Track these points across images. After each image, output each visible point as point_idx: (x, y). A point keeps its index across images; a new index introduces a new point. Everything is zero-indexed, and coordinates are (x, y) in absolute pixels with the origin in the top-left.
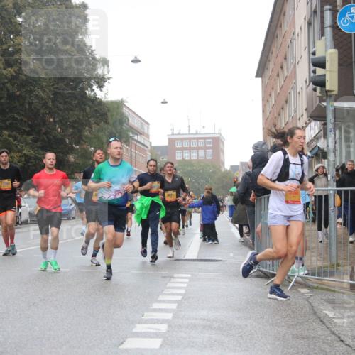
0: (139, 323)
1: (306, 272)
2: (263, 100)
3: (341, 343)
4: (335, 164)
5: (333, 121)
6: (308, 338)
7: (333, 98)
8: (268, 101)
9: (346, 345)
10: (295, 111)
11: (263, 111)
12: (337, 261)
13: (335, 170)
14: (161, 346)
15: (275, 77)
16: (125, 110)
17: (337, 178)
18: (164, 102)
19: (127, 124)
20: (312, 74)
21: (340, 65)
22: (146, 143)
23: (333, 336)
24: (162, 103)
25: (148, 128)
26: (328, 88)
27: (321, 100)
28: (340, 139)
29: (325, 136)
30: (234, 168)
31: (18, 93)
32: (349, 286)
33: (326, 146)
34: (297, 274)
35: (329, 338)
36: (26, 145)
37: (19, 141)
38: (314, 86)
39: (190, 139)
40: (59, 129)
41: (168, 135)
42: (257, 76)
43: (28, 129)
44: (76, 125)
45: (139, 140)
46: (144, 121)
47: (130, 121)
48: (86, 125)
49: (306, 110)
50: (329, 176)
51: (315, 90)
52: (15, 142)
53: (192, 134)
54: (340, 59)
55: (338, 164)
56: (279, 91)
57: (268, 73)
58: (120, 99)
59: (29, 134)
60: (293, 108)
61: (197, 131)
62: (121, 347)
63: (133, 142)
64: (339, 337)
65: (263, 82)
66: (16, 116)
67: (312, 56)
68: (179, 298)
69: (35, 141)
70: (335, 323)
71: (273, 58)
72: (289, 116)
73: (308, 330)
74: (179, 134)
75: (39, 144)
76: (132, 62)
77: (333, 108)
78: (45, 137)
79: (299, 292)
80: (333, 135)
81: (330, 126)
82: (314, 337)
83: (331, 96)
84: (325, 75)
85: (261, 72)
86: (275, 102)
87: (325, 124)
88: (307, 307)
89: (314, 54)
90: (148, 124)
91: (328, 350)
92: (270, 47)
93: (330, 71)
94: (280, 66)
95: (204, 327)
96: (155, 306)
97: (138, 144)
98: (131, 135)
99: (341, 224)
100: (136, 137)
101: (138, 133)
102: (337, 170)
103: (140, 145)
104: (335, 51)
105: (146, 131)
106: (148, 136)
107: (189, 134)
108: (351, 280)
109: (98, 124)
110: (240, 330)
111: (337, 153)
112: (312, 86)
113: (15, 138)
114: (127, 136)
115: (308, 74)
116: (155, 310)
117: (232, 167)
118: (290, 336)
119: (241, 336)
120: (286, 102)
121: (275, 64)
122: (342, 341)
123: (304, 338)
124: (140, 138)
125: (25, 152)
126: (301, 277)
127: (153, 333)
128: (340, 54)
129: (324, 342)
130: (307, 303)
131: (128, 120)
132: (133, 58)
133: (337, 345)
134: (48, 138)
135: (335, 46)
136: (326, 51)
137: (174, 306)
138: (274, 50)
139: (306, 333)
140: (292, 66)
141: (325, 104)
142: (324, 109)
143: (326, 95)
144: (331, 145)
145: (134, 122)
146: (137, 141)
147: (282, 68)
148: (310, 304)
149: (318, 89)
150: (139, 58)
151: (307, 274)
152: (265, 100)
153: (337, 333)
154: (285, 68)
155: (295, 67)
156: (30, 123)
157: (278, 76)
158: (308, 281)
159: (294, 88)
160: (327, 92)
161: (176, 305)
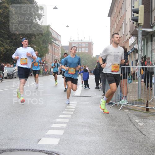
0: (54, 123)
1: (127, 102)
2: (111, 27)
3: (142, 134)
4: (141, 56)
5: (141, 37)
6: (127, 131)
7: (141, 27)
8: (113, 27)
9: (144, 135)
10: (125, 32)
11: (111, 32)
12: (141, 98)
13: (141, 58)
14: (63, 134)
15: (116, 17)
16: (50, 30)
17: (142, 62)
18: (68, 27)
19: (51, 36)
20: (132, 16)
21: (145, 12)
22: (59, 44)
23: (138, 131)
24: (67, 27)
25: (60, 38)
26: (139, 22)
27: (136, 27)
28: (144, 45)
29: (137, 43)
30: (97, 56)
31: (3, 21)
32: (146, 109)
33: (138, 48)
34: (123, 103)
35: (137, 132)
36: (7, 44)
37: (3, 42)
38: (133, 21)
39: (78, 43)
40: (21, 37)
41: (69, 41)
42: (108, 16)
43: (7, 37)
44: (29, 36)
45: (56, 43)
46: (59, 35)
47: (53, 35)
48: (33, 36)
49: (130, 31)
50: (139, 61)
51: (133, 23)
52: (2, 43)
53: (79, 41)
54: (145, 10)
55: (143, 56)
56: (118, 23)
57: (113, 15)
58: (48, 25)
59: (8, 39)
60: (124, 31)
61: (81, 40)
62: (46, 134)
63: (54, 43)
64: (141, 131)
65: (111, 19)
66: (2, 31)
67: (133, 8)
68: (72, 113)
69: (11, 42)
70: (140, 125)
71: (116, 8)
72: (122, 34)
73: (127, 128)
74: (74, 41)
75: (12, 44)
76: (54, 8)
77: (141, 31)
78: (15, 41)
79: (124, 111)
80: (141, 43)
81: (140, 39)
82: (130, 131)
83: (140, 26)
84: (138, 17)
85: (110, 14)
86: (116, 28)
87: (137, 38)
88: (128, 118)
89: (134, 7)
90: (60, 36)
91: (136, 137)
92: (115, 3)
93: (140, 15)
94: (118, 12)
95: (83, 126)
96: (61, 116)
97: (56, 45)
98: (53, 41)
99: (143, 81)
100: (55, 42)
101: (56, 40)
102: (142, 58)
103: (57, 45)
104: (143, 6)
105: (59, 39)
106: (60, 41)
107: (78, 41)
108: (147, 106)
109: (38, 36)
110: (98, 127)
111: (143, 51)
112: (132, 21)
113: (2, 41)
114: (51, 41)
115: (131, 16)
116: (61, 118)
117: (96, 56)
118: (120, 130)
119: (98, 130)
120: (121, 28)
121: (116, 11)
122: (142, 133)
123: (125, 131)
124: (56, 42)
125: (6, 47)
126: (125, 105)
127: (60, 128)
128: (145, 7)
129: (134, 133)
130: (127, 116)
131: (52, 34)
132: (54, 7)
133: (140, 135)
134: (16, 41)
135: (143, 4)
136: (139, 6)
137: (70, 116)
138: (116, 5)
139: (127, 129)
140: (124, 12)
141: (138, 29)
142: (137, 31)
143: (138, 25)
144: (140, 48)
145: (54, 35)
146: (55, 43)
147: (119, 13)
148: (129, 116)
149: (135, 22)
150: (57, 7)
151: (128, 104)
152: (112, 27)
153: (140, 129)
154: (121, 13)
155: (125, 12)
156: (8, 34)
157: (118, 16)
158: (128, 107)
159: (124, 22)
160: (139, 24)
161: (71, 116)
